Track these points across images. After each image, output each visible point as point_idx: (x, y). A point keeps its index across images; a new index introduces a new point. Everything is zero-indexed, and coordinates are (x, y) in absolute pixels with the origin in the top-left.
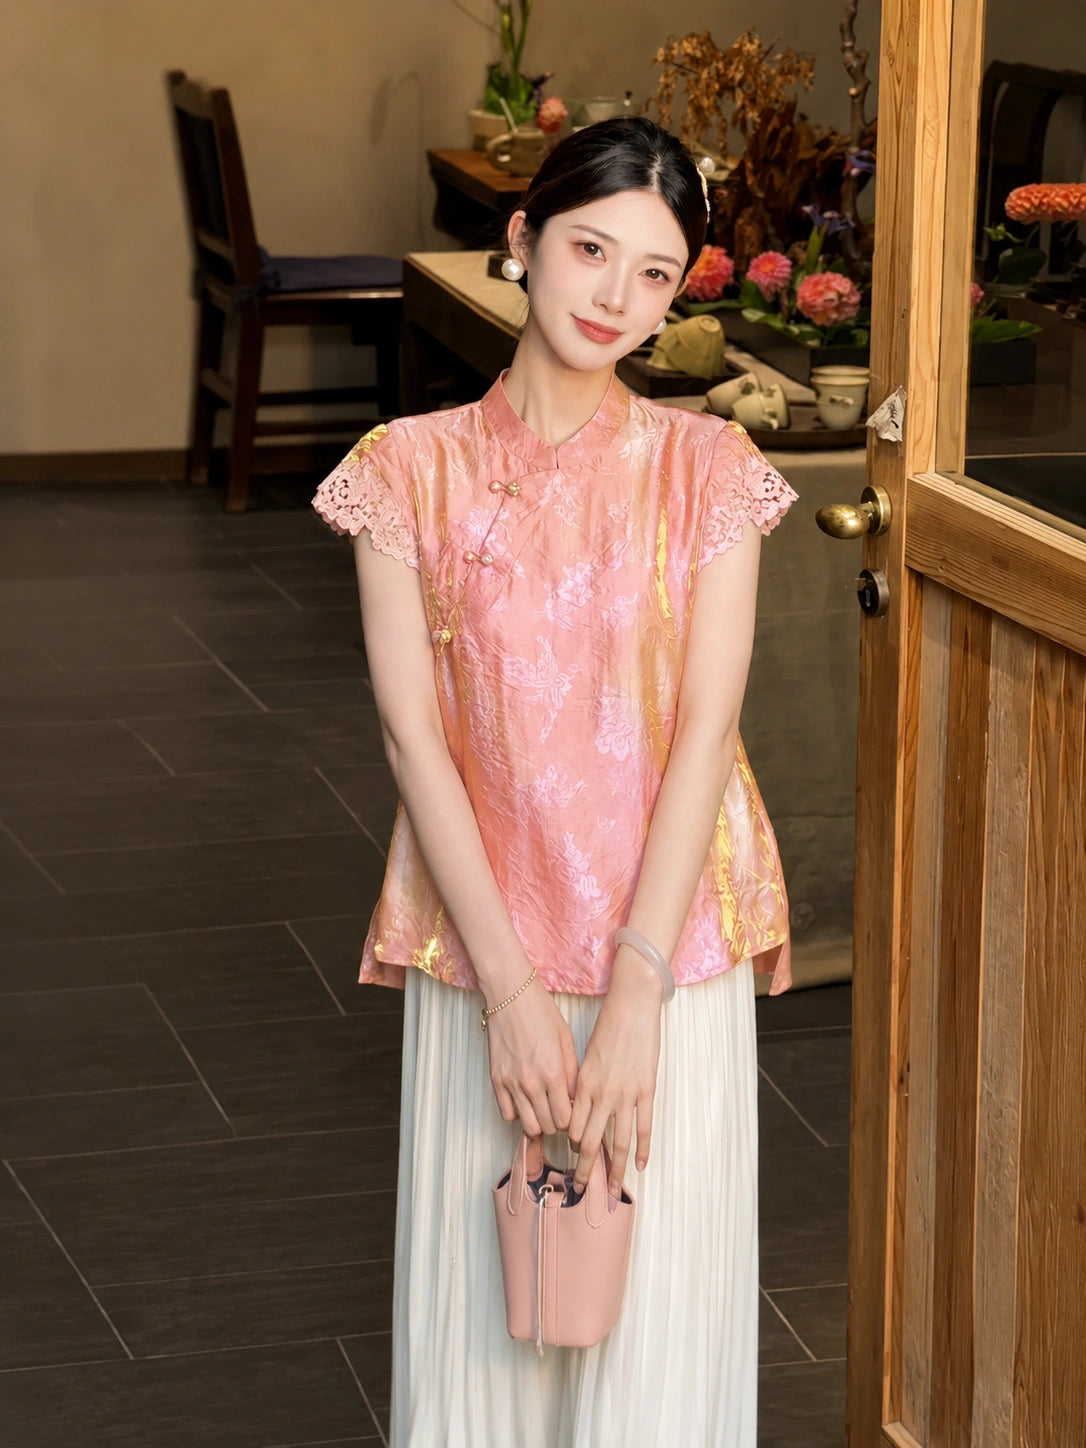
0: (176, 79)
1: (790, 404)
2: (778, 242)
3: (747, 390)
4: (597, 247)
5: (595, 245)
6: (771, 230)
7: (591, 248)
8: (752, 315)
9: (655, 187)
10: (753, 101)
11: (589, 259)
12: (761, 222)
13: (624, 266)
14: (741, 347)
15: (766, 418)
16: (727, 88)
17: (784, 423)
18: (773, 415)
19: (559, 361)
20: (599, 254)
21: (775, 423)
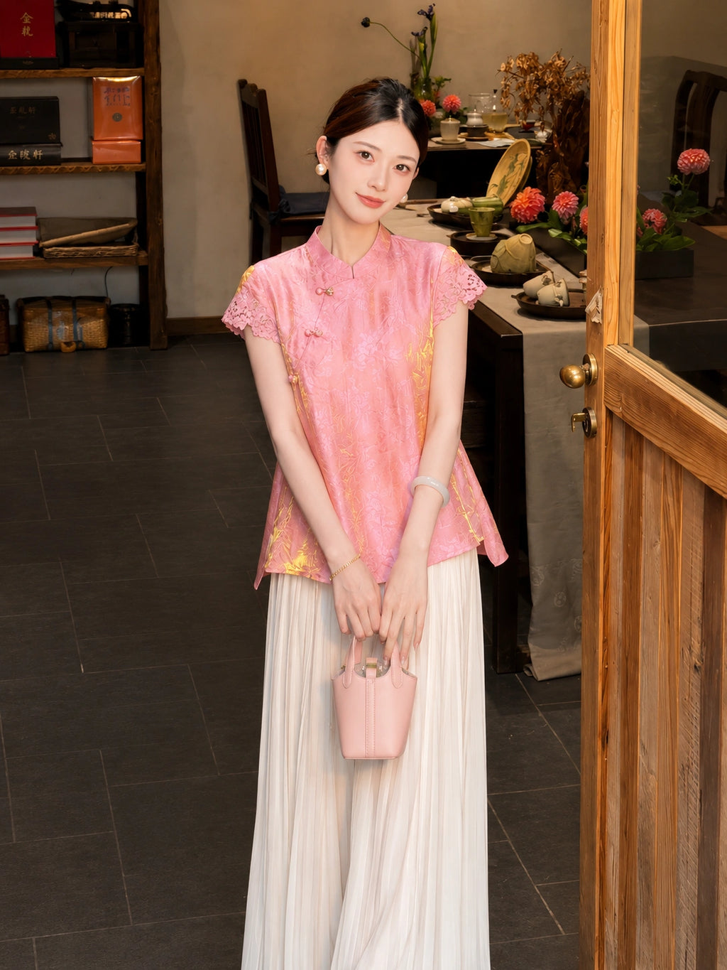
0: (242, 84)
1: (569, 291)
2: (572, 185)
3: (547, 282)
4: (369, 154)
5: (367, 153)
6: (569, 177)
7: (365, 155)
8: (554, 233)
9: (401, 118)
10: (558, 95)
11: (364, 160)
12: (563, 172)
13: (385, 163)
14: (548, 253)
15: (557, 300)
16: (542, 87)
17: (566, 303)
18: (561, 298)
19: (349, 219)
20: (370, 158)
21: (561, 303)
